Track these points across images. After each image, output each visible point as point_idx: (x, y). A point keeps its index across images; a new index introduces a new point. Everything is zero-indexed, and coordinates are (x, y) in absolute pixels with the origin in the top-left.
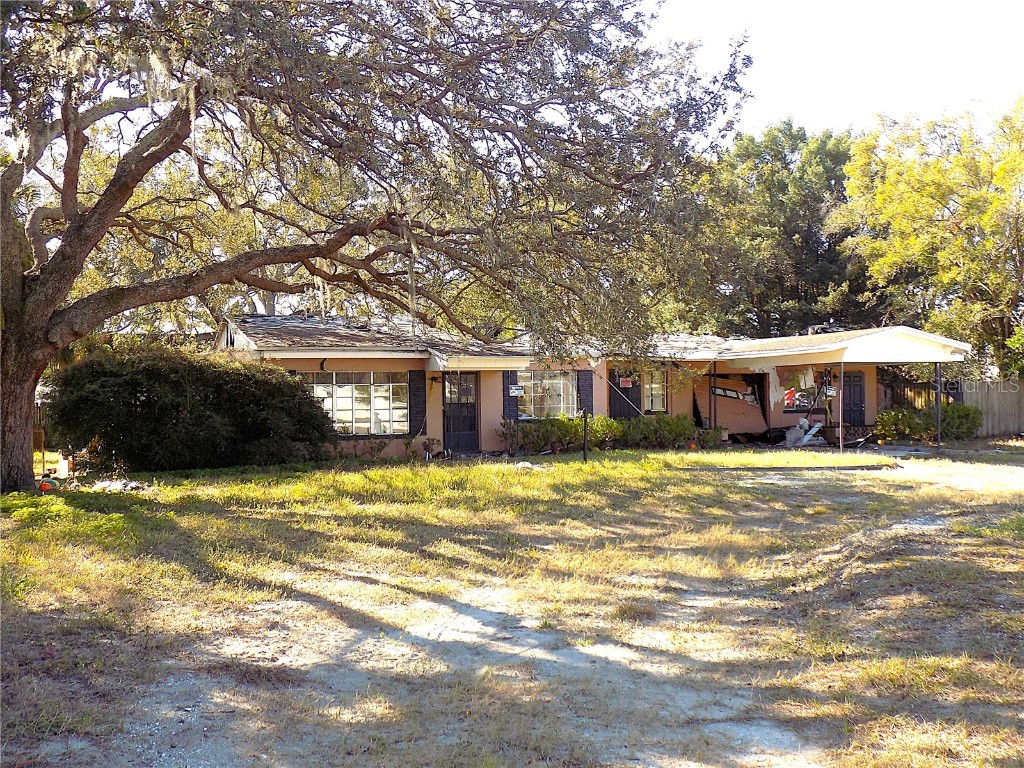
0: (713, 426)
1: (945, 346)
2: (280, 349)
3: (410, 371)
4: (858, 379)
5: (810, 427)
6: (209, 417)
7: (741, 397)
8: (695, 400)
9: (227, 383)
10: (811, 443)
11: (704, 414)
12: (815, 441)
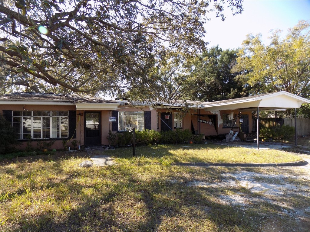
0: (199, 134)
1: (299, 101)
3: (69, 111)
4: (247, 117)
5: (234, 134)
7: (208, 123)
8: (192, 124)
10: (235, 140)
11: (196, 129)
12: (236, 139)
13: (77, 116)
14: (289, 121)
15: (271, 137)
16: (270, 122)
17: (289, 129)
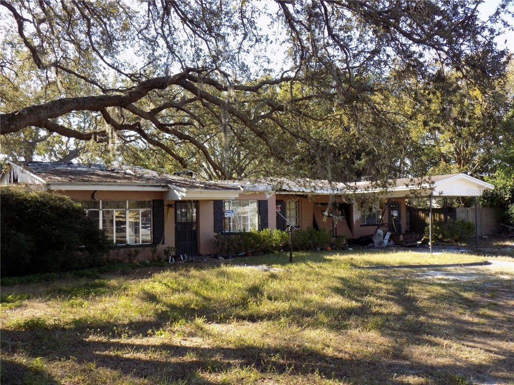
1: (480, 186)
2: (63, 183)
3: (153, 200)
4: (398, 206)
6: (14, 235)
8: (314, 218)
9: (27, 208)
12: (389, 244)
13: (165, 208)
14: (464, 213)
15: (440, 239)
16: (435, 214)
17: (465, 226)
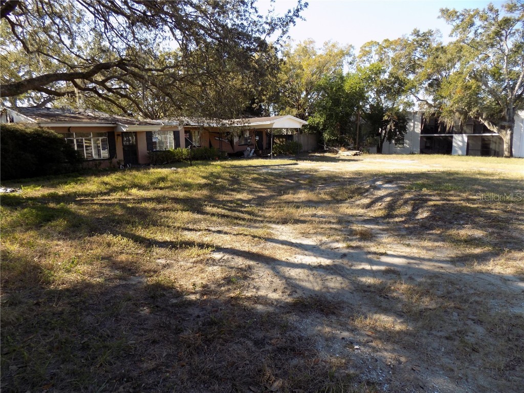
1: (300, 123)
2: (47, 122)
3: (108, 132)
5: (251, 151)
7: (224, 140)
8: (210, 142)
13: (116, 137)
